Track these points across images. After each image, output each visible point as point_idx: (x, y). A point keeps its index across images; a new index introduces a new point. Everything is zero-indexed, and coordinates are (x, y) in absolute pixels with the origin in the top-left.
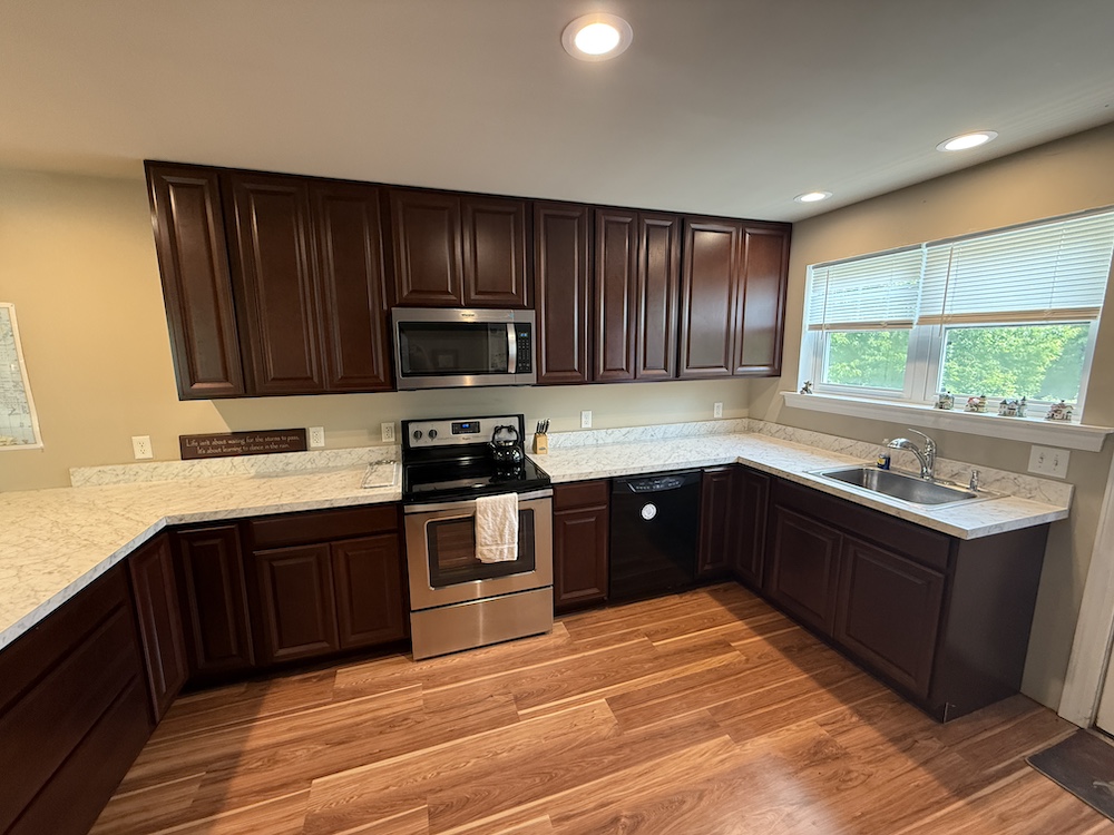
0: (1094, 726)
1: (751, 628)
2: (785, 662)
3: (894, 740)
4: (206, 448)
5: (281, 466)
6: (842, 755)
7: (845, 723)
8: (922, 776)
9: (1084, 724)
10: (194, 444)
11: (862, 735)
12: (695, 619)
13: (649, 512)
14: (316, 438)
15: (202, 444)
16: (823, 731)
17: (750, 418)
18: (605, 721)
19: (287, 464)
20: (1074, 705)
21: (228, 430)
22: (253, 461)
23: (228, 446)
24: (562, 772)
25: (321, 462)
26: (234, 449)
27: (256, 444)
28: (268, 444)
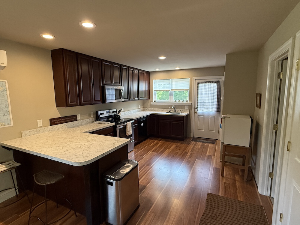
0: (194, 137)
2: (166, 142)
3: (182, 143)
4: (57, 122)
5: (72, 125)
6: (179, 146)
8: (185, 145)
9: (193, 137)
10: (54, 121)
11: (179, 144)
13: (142, 124)
14: (79, 118)
15: (56, 121)
16: (175, 145)
17: (144, 108)
18: (154, 153)
19: (73, 125)
20: (192, 136)
21: (61, 117)
22: (66, 124)
23: (61, 121)
25: (80, 123)
26: (63, 121)
27: (68, 120)
28: (70, 119)
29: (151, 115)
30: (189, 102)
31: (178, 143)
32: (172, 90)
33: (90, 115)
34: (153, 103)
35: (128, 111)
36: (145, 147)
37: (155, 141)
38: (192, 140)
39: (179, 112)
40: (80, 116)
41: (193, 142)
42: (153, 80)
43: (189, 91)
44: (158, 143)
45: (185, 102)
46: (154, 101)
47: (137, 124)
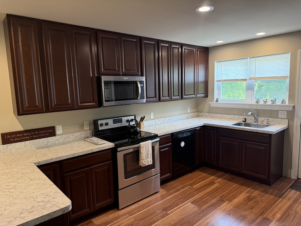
0: (298, 178)
1: (217, 177)
2: (230, 183)
3: (263, 192)
4: (14, 138)
5: (45, 143)
6: (254, 198)
7: (252, 191)
8: (272, 197)
9: (296, 178)
10: (9, 137)
11: (256, 193)
12: (200, 178)
13: (183, 144)
14: (59, 130)
15: (13, 136)
16: (248, 194)
17: (198, 111)
18: (194, 207)
19: (48, 142)
20: (294, 176)
21: (22, 129)
22: (34, 142)
23: (23, 136)
24: (192, 221)
25: (61, 140)
26: (27, 138)
27: (35, 135)
28: (41, 134)
29: (205, 128)
30: (287, 103)
31: (256, 189)
32: (250, 79)
33: (82, 126)
34: (213, 104)
35: (163, 119)
36: (183, 188)
37: (209, 176)
38: (292, 187)
39: (265, 123)
40: (61, 128)
41: (293, 191)
42: (215, 62)
43: (288, 80)
44: (212, 183)
45: (278, 103)
46: (215, 100)
47: (171, 144)
